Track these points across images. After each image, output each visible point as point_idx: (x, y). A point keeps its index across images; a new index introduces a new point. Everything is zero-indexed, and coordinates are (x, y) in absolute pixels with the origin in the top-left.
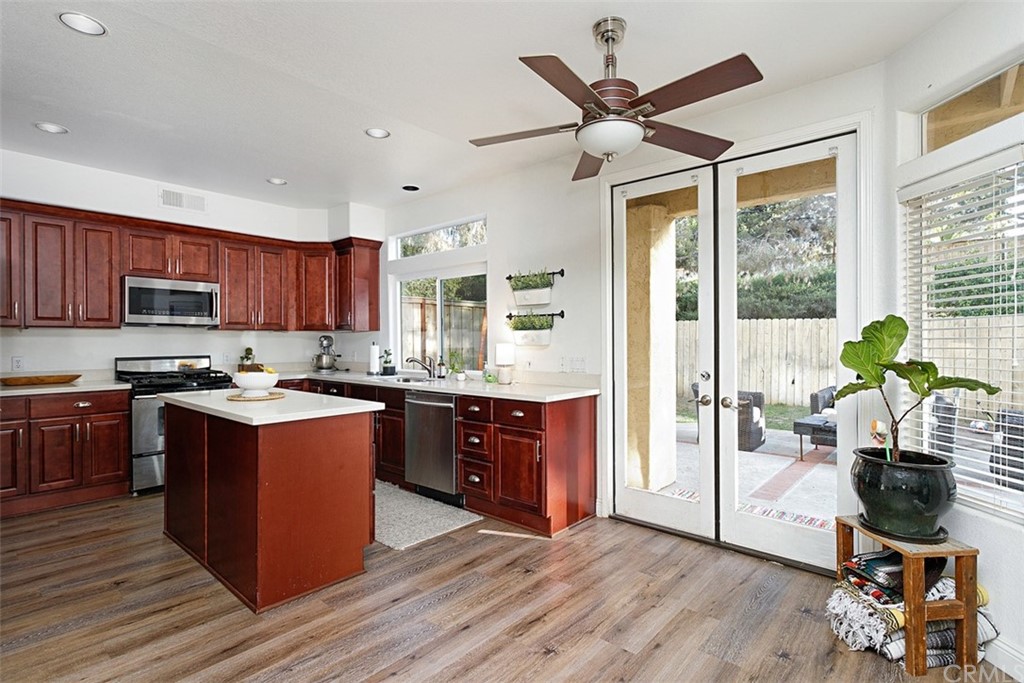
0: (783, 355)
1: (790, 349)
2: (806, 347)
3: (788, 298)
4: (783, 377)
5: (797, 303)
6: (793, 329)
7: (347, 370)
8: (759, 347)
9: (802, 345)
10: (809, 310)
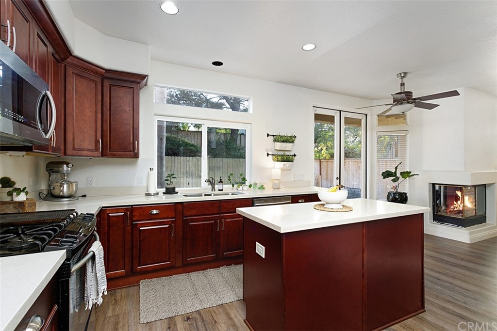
0: (185, 172)
6: (189, 161)
7: (85, 196)
8: (175, 169)
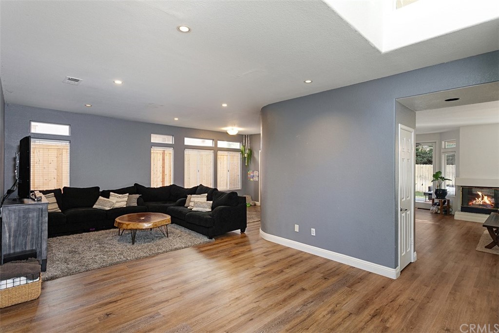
0: (419, 176)
1: (421, 175)
2: (427, 174)
3: (420, 155)
4: (419, 183)
5: (423, 158)
9: (425, 173)
10: (428, 160)
